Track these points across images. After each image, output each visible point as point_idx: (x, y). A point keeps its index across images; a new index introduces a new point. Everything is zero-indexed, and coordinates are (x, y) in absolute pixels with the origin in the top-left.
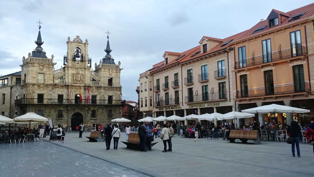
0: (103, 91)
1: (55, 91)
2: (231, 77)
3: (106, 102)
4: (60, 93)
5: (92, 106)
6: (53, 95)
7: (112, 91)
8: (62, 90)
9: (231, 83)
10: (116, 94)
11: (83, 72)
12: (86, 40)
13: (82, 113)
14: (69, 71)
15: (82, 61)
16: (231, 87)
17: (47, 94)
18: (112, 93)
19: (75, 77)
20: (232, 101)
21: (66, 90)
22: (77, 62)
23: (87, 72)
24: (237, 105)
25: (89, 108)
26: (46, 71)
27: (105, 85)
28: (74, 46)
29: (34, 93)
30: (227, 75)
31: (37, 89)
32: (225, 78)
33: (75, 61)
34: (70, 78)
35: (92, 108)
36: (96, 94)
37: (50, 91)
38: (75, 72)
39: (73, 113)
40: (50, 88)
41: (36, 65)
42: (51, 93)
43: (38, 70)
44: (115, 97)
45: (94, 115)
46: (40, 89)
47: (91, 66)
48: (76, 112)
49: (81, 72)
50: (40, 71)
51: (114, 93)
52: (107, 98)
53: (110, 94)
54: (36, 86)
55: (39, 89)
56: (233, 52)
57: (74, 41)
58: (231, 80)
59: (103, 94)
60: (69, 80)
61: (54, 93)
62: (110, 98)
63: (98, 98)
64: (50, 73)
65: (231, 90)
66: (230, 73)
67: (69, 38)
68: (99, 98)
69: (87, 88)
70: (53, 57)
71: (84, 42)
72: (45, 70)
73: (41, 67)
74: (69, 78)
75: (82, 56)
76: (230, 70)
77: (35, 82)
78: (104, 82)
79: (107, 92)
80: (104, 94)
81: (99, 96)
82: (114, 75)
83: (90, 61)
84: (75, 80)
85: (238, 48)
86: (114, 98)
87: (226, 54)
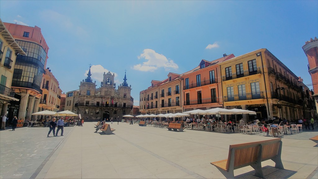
0: (121, 100)
1: (95, 99)
3: (123, 106)
4: (98, 101)
8: (99, 99)
11: (111, 90)
12: (114, 74)
13: (109, 111)
14: (103, 89)
15: (111, 84)
17: (91, 101)
19: (106, 93)
21: (101, 99)
22: (108, 85)
23: (113, 90)
25: (113, 109)
27: (122, 97)
28: (107, 77)
29: (84, 100)
34: (104, 93)
36: (117, 102)
38: (106, 90)
40: (93, 98)
41: (86, 86)
42: (93, 100)
45: (115, 113)
47: (115, 87)
48: (105, 111)
50: (88, 89)
51: (127, 102)
52: (123, 104)
53: (125, 102)
54: (85, 97)
55: (87, 99)
59: (120, 102)
61: (95, 101)
62: (125, 104)
63: (118, 104)
69: (112, 98)
70: (95, 82)
71: (112, 75)
72: (91, 88)
73: (89, 87)
75: (111, 82)
77: (85, 95)
78: (122, 95)
79: (123, 101)
82: (127, 92)
83: (115, 85)
84: (106, 95)
86: (127, 104)
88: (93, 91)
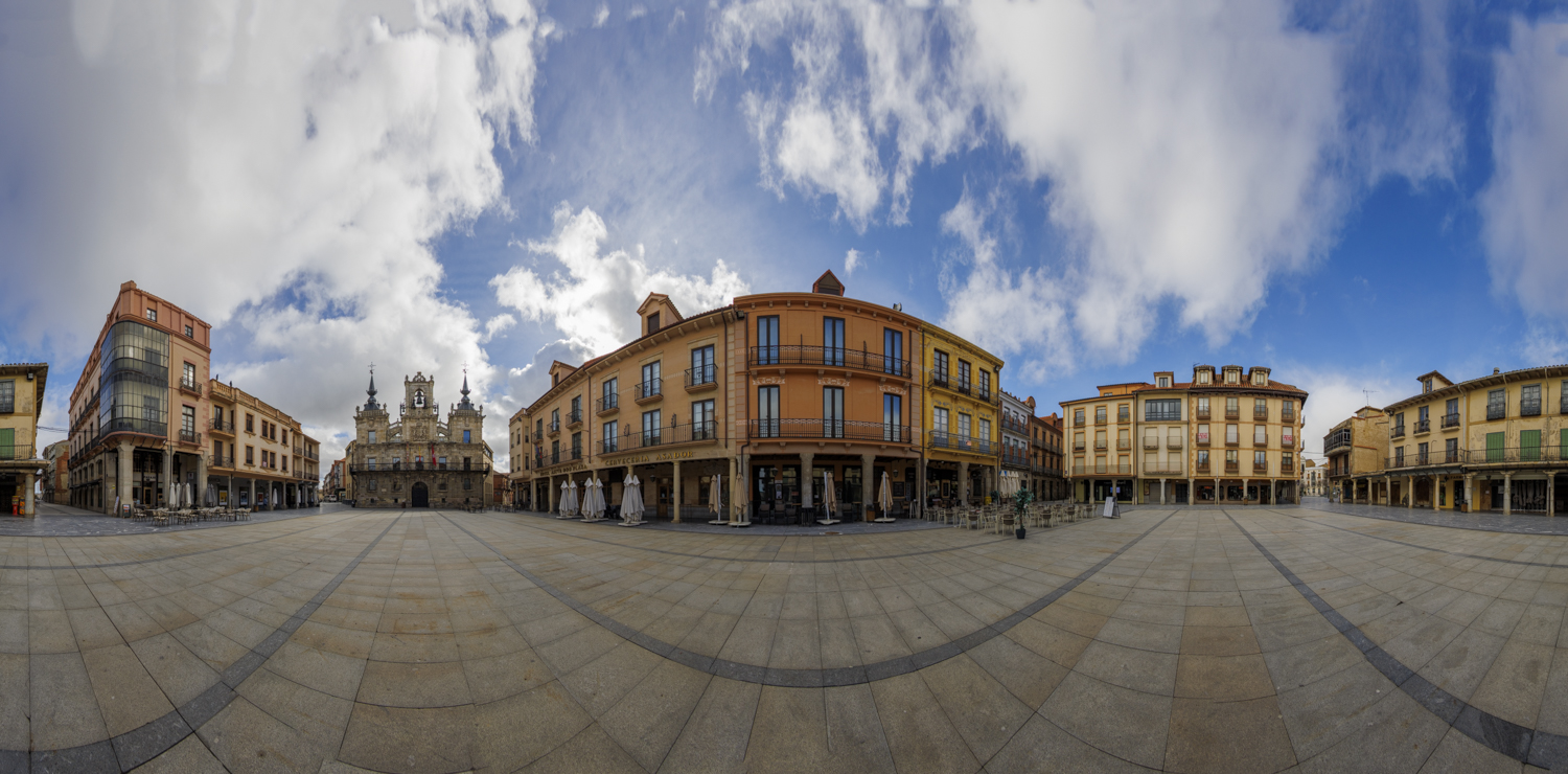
0: (455, 450)
1: (389, 453)
2: (731, 387)
3: (461, 467)
4: (396, 456)
5: (440, 471)
6: (386, 459)
7: (470, 451)
8: (398, 451)
9: (731, 403)
10: (475, 455)
11: (427, 425)
12: (431, 377)
13: (426, 483)
14: (407, 424)
15: (425, 408)
16: (731, 411)
17: (379, 458)
18: (469, 453)
19: (414, 433)
20: (732, 444)
21: (403, 451)
22: (417, 411)
23: (431, 424)
24: (747, 457)
25: (435, 477)
26: (377, 427)
27: (460, 441)
28: (414, 387)
29: (364, 457)
30: (721, 381)
31: (367, 452)
32: (714, 387)
33: (415, 408)
34: (408, 433)
35: (441, 476)
36: (446, 455)
37: (383, 453)
38: (414, 424)
39: (414, 483)
40: (383, 450)
41: (365, 420)
42: (383, 455)
43: (368, 426)
44: (474, 459)
45: (443, 486)
47: (437, 415)
48: (417, 481)
49: (423, 424)
50: (370, 428)
51: (472, 453)
52: (461, 460)
53: (467, 454)
54: (366, 449)
55: (370, 452)
56: (741, 325)
57: (414, 381)
58: (731, 395)
59: (455, 455)
60: (406, 436)
61: (388, 456)
62: (467, 460)
64: (382, 428)
65: (731, 419)
66: (731, 378)
67: (407, 377)
68: (451, 460)
69: (432, 446)
70: (385, 406)
71: (428, 379)
72: (376, 425)
73: (371, 422)
75: (425, 400)
76: (731, 371)
77: (365, 443)
78: (458, 436)
79: (462, 452)
80: (458, 454)
81: (451, 458)
82: (472, 426)
83: (437, 407)
84: (416, 437)
85: (759, 318)
86: (473, 461)
87: (721, 331)
88: (382, 431)
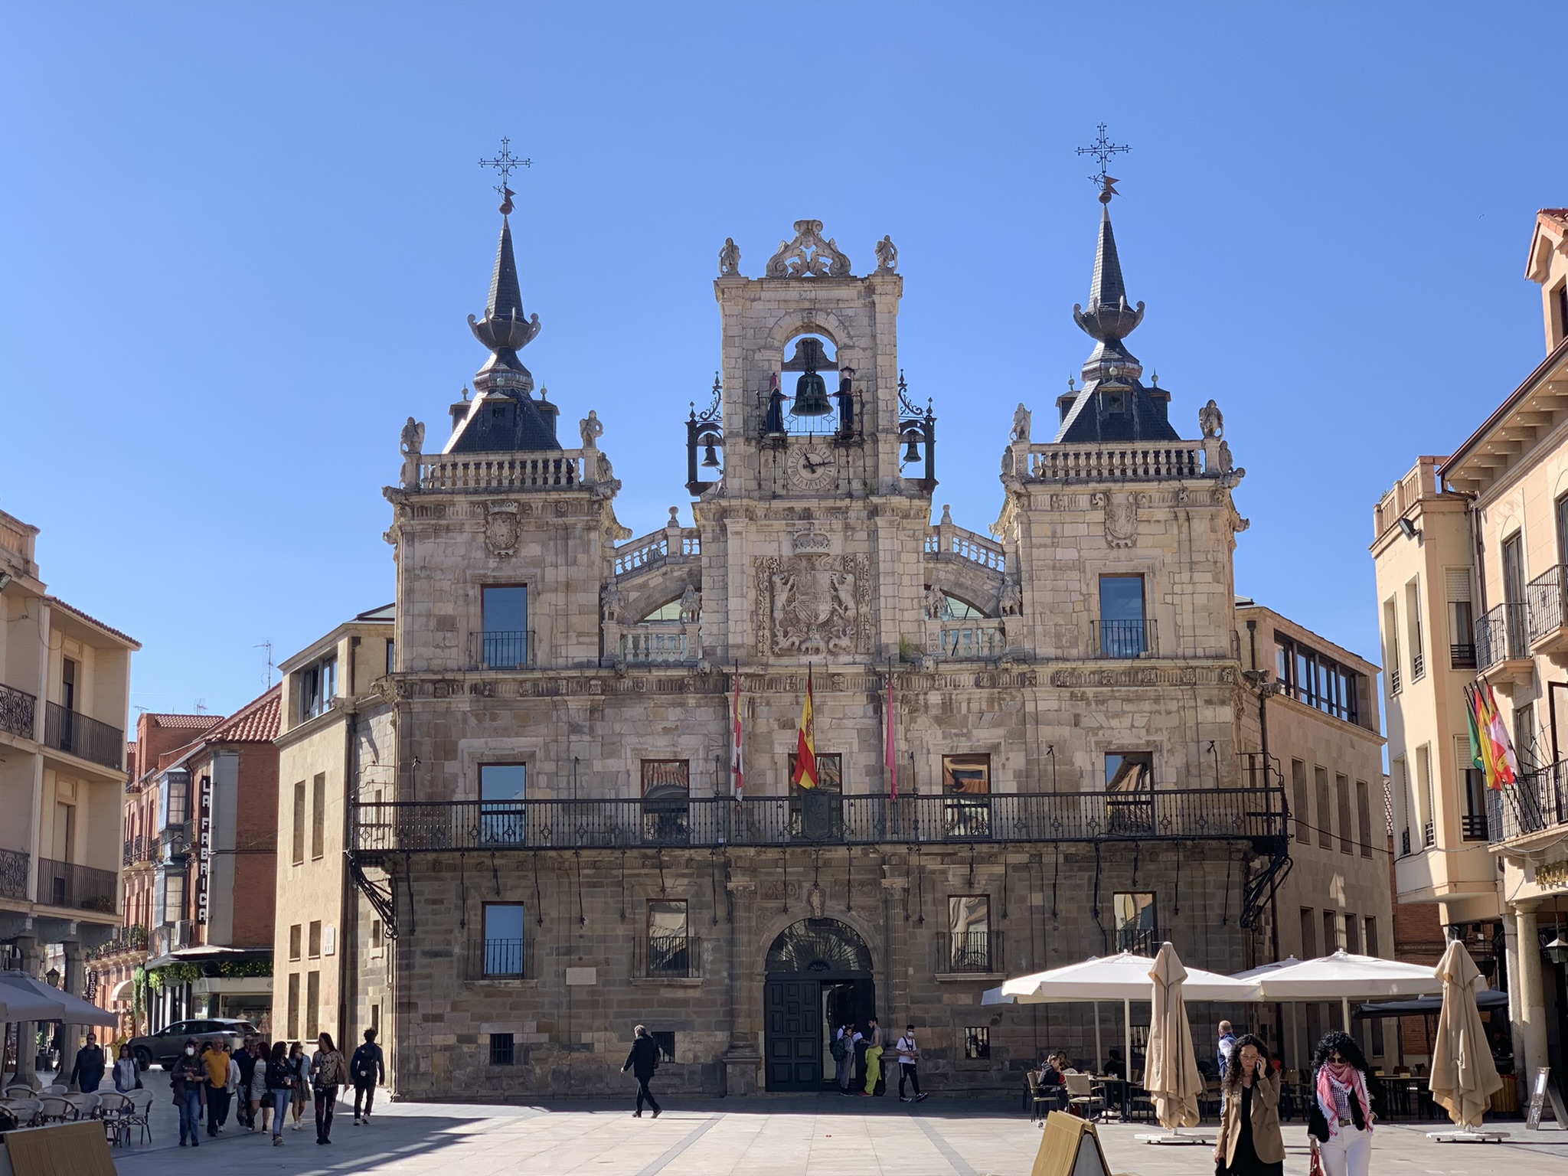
0: (1048, 706)
1: (617, 727)
3: (1090, 819)
4: (659, 750)
5: (946, 850)
6: (598, 766)
7: (1147, 706)
8: (674, 715)
10: (1183, 726)
11: (860, 546)
13: (857, 921)
14: (733, 543)
17: (547, 758)
18: (1140, 721)
19: (782, 598)
23: (889, 542)
26: (538, 562)
27: (1074, 643)
28: (781, 311)
29: (449, 751)
31: (473, 721)
34: (741, 604)
35: (954, 879)
36: (983, 737)
37: (575, 729)
38: (780, 547)
39: (779, 925)
40: (576, 709)
41: (462, 513)
42: (580, 745)
43: (480, 554)
44: (1179, 760)
46: (494, 717)
47: (928, 484)
48: (798, 911)
49: (837, 546)
50: (492, 568)
51: (1162, 721)
52: (1092, 777)
53: (1128, 734)
54: (462, 703)
55: (487, 723)
57: (775, 275)
59: (1047, 733)
60: (729, 623)
61: (610, 749)
62: (1131, 771)
63: (1003, 780)
64: (574, 572)
68: (1017, 774)
72: (531, 550)
73: (501, 530)
74: (733, 603)
77: (453, 662)
78: (1057, 617)
79: (1093, 717)
80: (1066, 731)
81: (1017, 760)
82: (1153, 547)
83: (921, 432)
86: (1165, 777)
88: (568, 586)
